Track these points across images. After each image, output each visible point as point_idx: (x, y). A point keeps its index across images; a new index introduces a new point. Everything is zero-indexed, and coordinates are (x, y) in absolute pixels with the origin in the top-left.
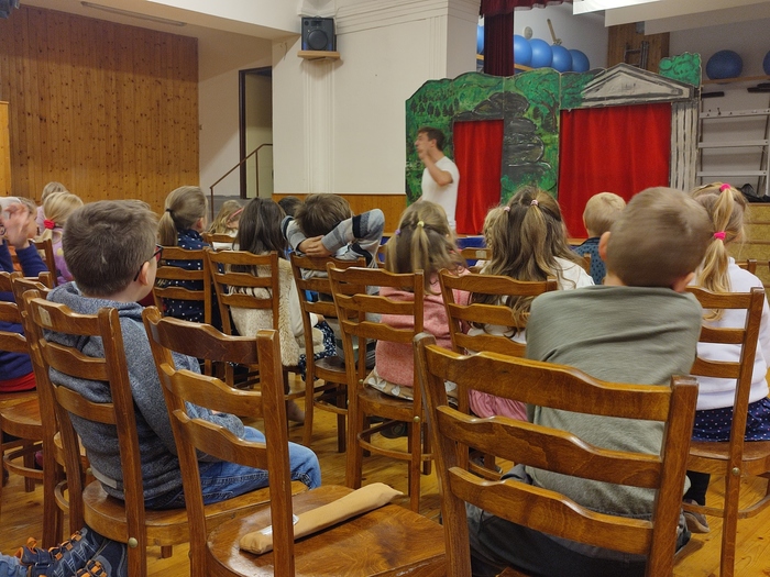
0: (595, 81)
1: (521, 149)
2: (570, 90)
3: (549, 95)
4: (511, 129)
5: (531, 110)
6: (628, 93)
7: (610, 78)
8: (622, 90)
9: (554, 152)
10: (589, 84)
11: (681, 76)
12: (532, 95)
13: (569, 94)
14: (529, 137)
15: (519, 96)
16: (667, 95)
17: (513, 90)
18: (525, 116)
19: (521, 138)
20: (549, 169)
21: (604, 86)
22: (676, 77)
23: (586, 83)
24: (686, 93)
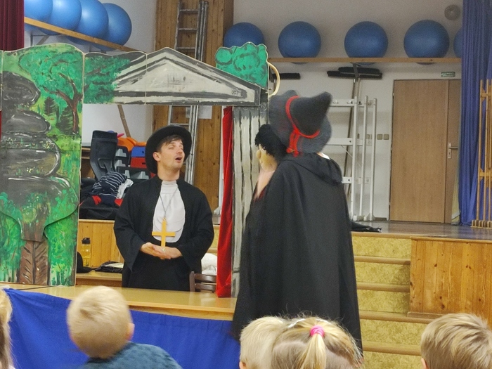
0: (132, 68)
1: (26, 156)
2: (96, 78)
3: (68, 82)
4: (12, 127)
5: (41, 102)
6: (176, 89)
7: (151, 67)
8: (168, 85)
9: (74, 164)
10: (124, 72)
11: (243, 72)
12: (43, 80)
13: (95, 83)
14: (39, 138)
15: (25, 80)
16: (226, 96)
17: (15, 71)
18: (34, 109)
19: (27, 141)
20: (67, 188)
21: (144, 77)
22: (237, 74)
23: (120, 70)
24: (251, 96)
